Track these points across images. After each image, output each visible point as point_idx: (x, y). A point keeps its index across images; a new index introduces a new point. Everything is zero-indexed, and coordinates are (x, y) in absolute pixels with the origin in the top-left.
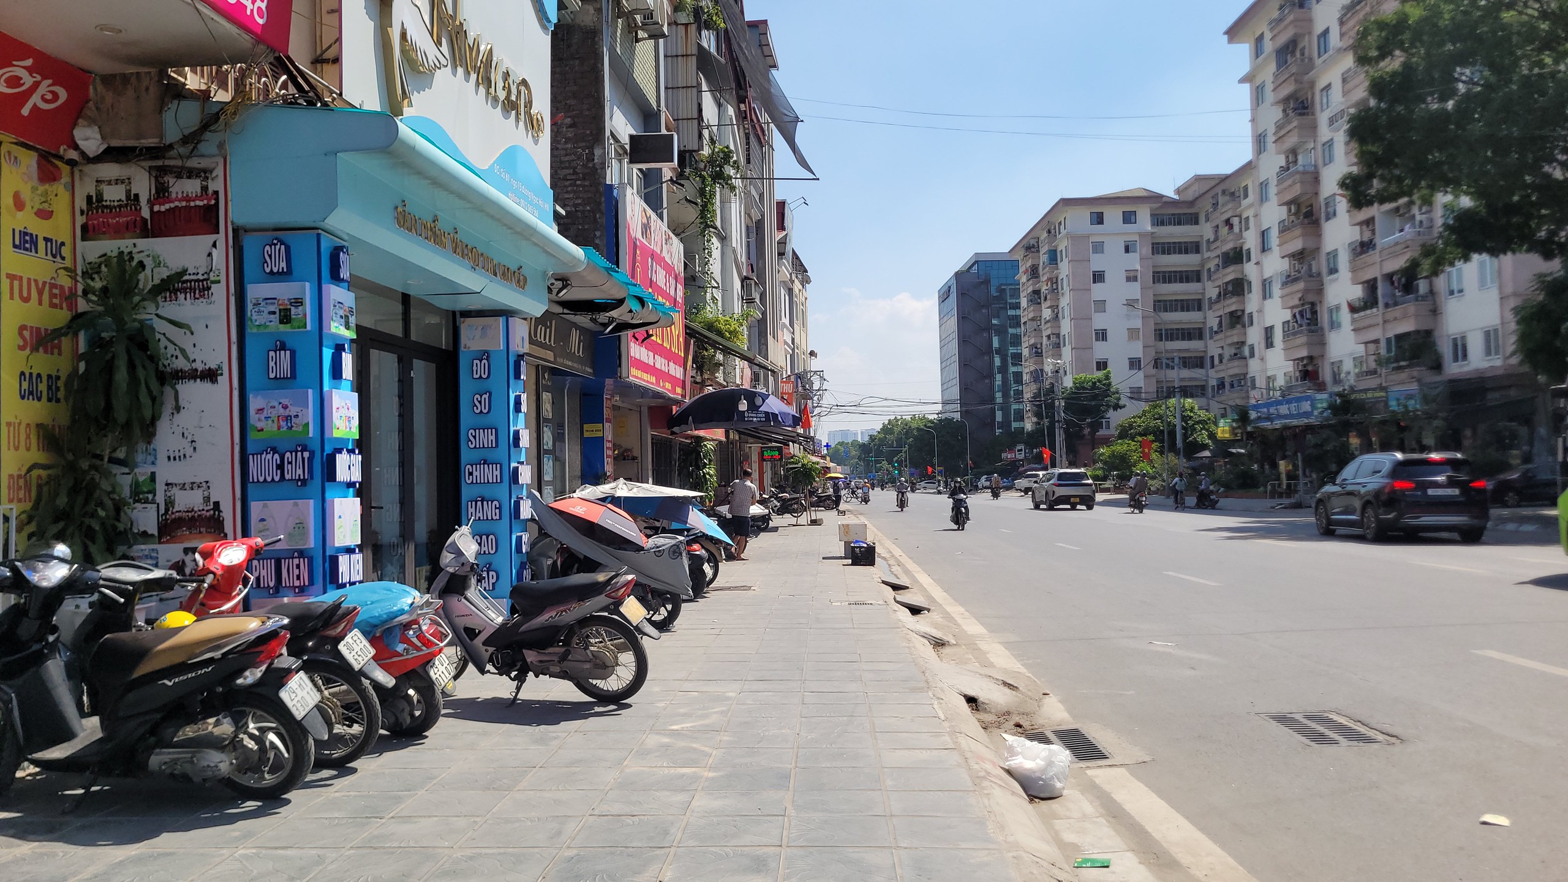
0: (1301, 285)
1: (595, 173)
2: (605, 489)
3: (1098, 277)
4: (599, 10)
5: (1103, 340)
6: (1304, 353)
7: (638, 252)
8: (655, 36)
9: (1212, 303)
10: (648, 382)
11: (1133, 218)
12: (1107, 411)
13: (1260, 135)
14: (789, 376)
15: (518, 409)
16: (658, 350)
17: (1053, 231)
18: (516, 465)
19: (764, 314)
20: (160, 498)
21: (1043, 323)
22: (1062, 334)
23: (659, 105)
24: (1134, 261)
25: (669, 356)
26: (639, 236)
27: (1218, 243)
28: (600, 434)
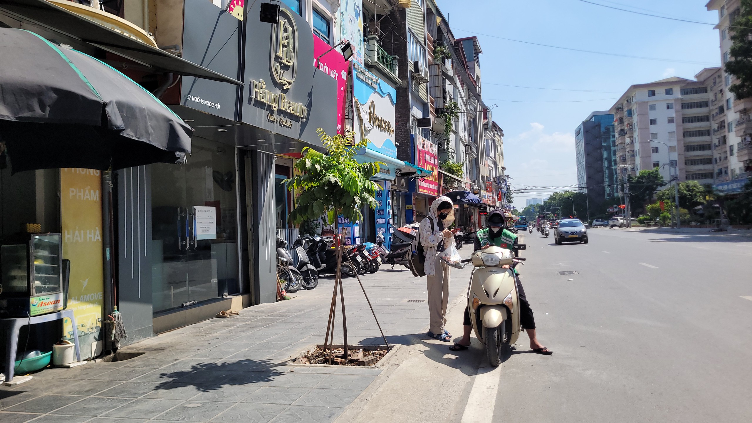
0: (744, 126)
1: (407, 131)
2: (412, 225)
3: (653, 122)
4: (407, 82)
5: (656, 152)
6: (746, 158)
7: (421, 153)
8: (426, 82)
9: (715, 131)
10: (425, 192)
11: (671, 92)
12: (657, 188)
13: (725, 54)
14: (494, 178)
15: (389, 205)
16: (428, 182)
17: (629, 101)
18: (389, 219)
19: (478, 156)
20: (321, 227)
21: (626, 145)
22: (635, 150)
23: (428, 101)
24: (672, 113)
25: (432, 183)
26: (421, 148)
27: (717, 102)
28: (411, 208)
